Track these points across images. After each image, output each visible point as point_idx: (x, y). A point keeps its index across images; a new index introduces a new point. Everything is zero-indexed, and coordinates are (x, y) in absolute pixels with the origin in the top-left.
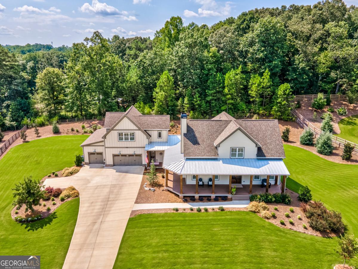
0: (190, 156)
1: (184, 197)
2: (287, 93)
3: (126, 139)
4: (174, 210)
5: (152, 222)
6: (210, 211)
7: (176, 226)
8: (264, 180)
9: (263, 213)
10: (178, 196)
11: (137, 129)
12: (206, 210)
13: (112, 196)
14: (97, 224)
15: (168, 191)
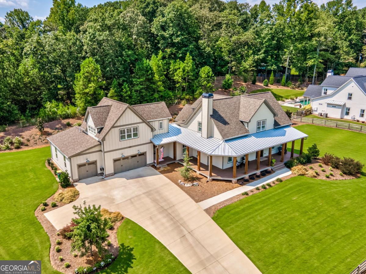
0: (228, 137)
1: (238, 180)
3: (129, 136)
4: (243, 194)
6: (272, 185)
8: (279, 148)
9: (311, 173)
10: (231, 181)
11: (141, 121)
12: (269, 185)
13: (163, 204)
14: (188, 236)
15: (213, 180)
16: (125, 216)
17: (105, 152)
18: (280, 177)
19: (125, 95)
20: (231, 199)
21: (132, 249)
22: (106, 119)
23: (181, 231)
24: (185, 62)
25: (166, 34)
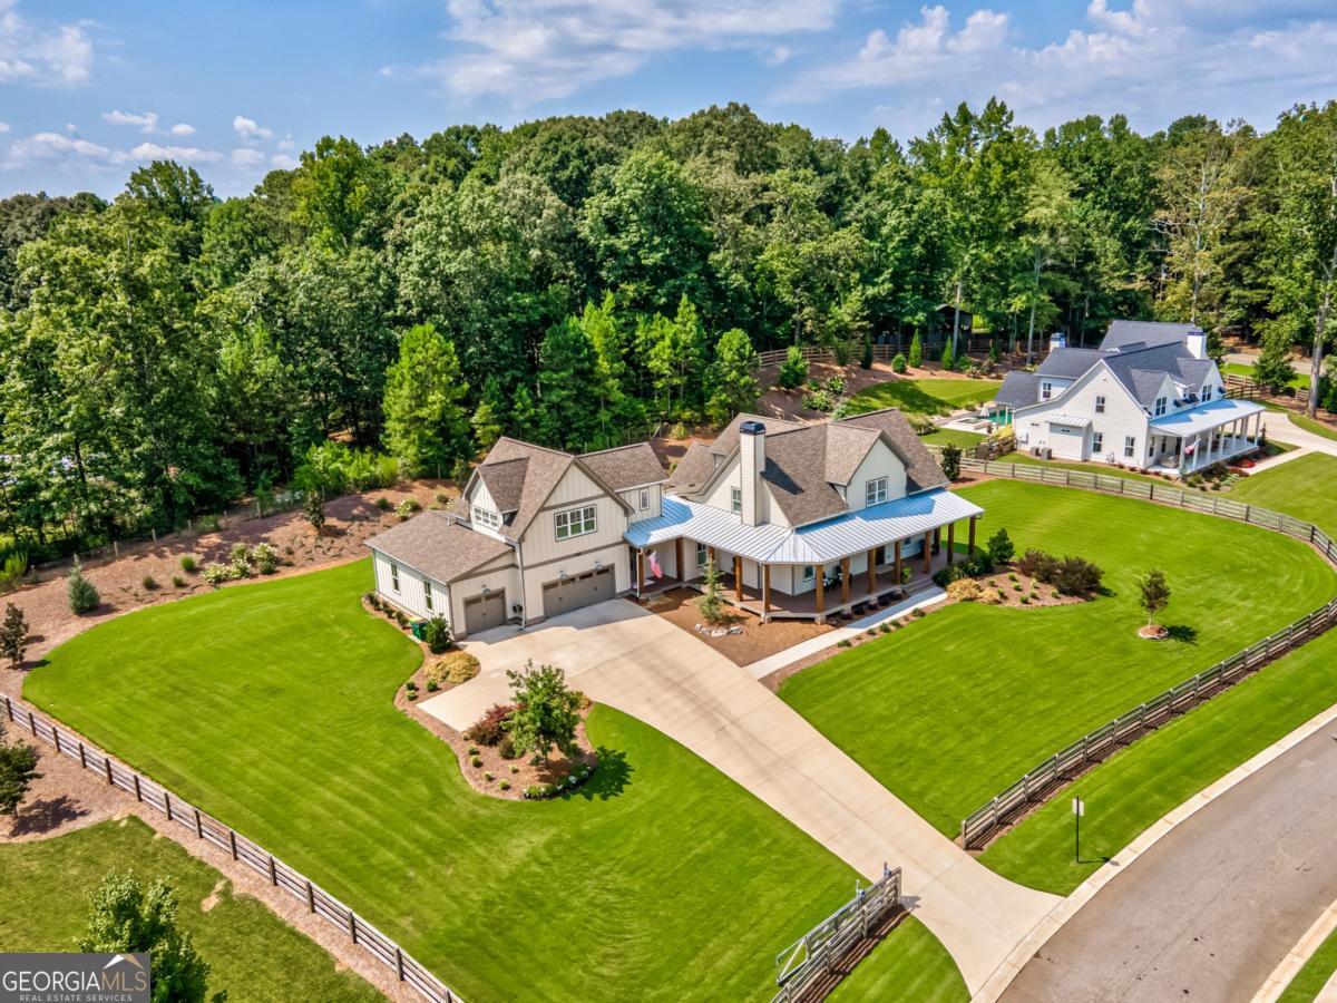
0: (803, 522)
1: (828, 617)
2: (747, 353)
3: (576, 529)
4: (840, 645)
5: (829, 682)
6: (903, 623)
7: (883, 668)
8: (922, 543)
9: (989, 593)
10: (812, 620)
11: (601, 492)
12: (896, 624)
13: (670, 674)
14: (730, 728)
15: (774, 619)
16: (593, 699)
17: (524, 569)
18: (921, 605)
19: (521, 418)
20: (814, 656)
21: (623, 755)
22: (521, 491)
23: (716, 721)
24: (678, 319)
25: (621, 244)
